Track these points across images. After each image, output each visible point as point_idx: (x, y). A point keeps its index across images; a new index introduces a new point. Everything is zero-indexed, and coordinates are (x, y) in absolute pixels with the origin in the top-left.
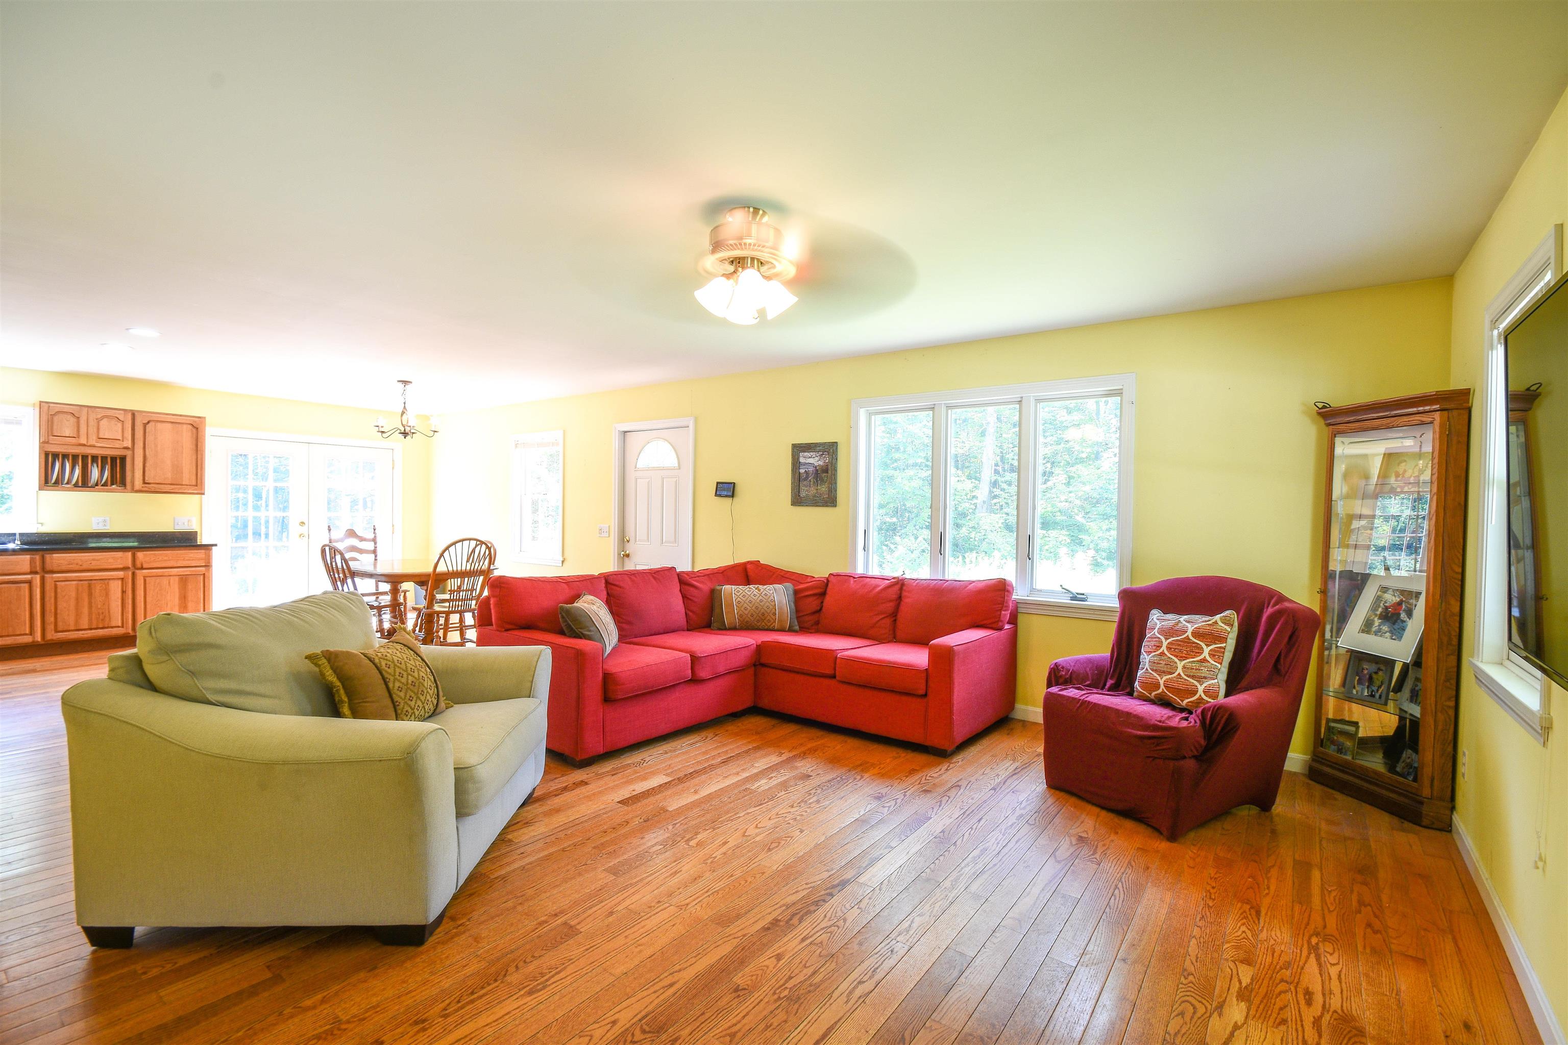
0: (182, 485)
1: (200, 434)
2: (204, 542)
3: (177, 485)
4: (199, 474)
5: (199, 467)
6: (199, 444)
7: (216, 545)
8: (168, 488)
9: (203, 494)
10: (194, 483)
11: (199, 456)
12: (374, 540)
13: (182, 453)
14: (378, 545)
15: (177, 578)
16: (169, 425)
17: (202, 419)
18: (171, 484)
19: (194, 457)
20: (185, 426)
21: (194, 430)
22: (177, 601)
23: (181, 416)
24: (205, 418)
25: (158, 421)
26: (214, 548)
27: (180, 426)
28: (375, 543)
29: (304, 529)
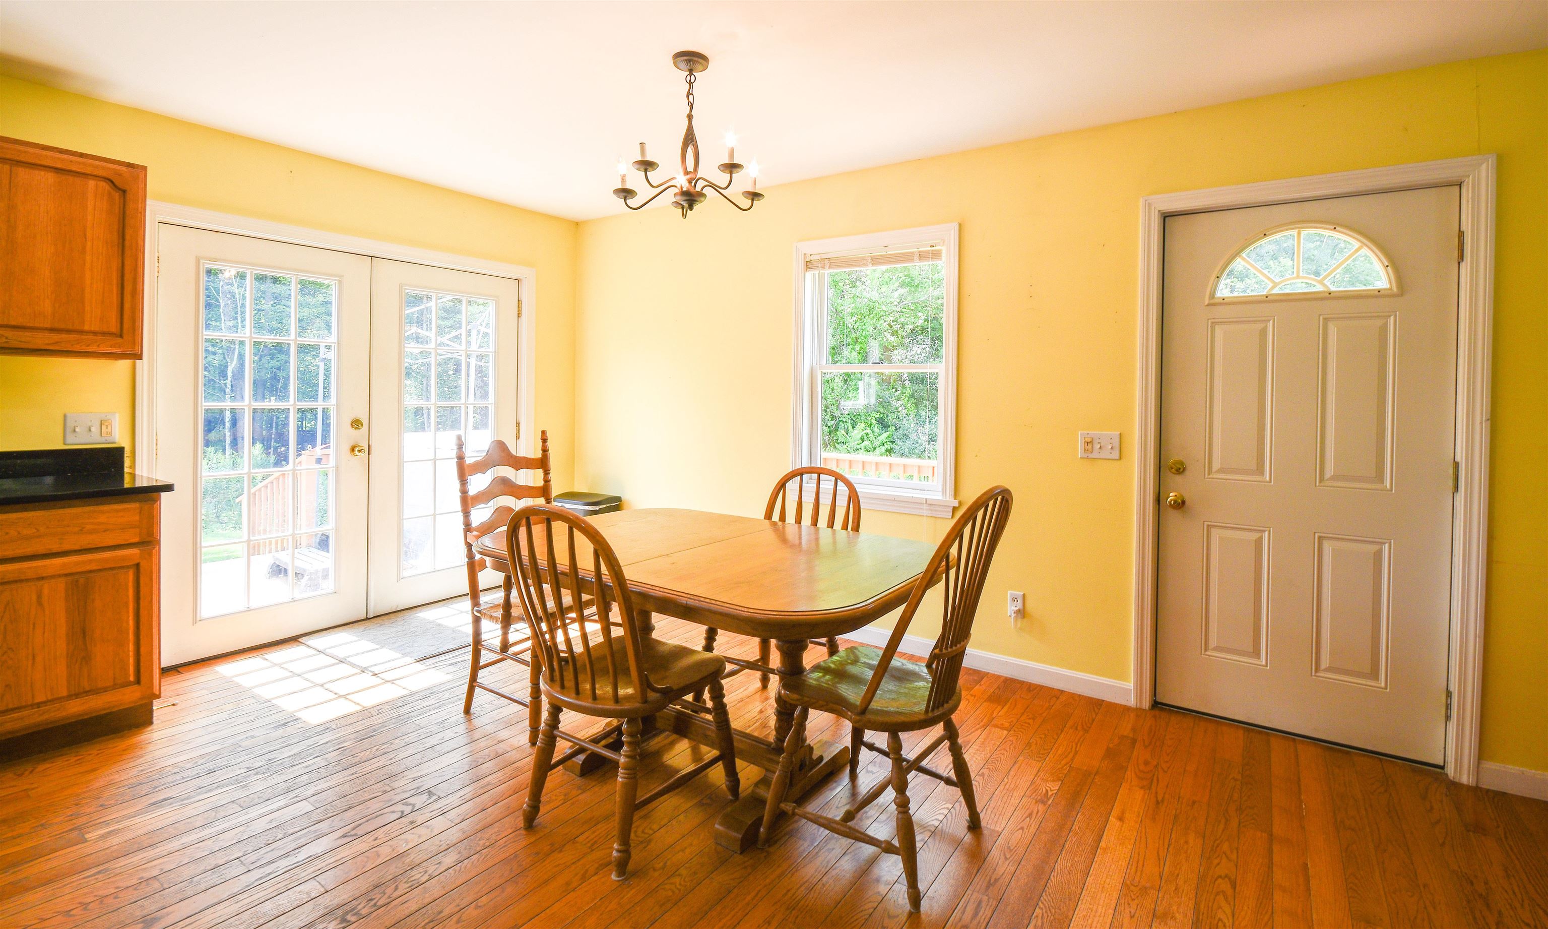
0: (82, 332)
1: (130, 206)
2: (144, 483)
3: (69, 331)
4: (127, 306)
5: (128, 288)
6: (129, 233)
7: (169, 488)
8: (41, 340)
9: (140, 357)
10: (114, 327)
11: (128, 263)
12: (543, 463)
13: (83, 251)
14: (552, 476)
15: (61, 585)
16: (50, 178)
17: (138, 171)
18: (52, 330)
19: (115, 264)
20: (92, 183)
21: (117, 195)
22: (61, 646)
23: (82, 155)
24: (144, 169)
25: (19, 163)
26: (164, 495)
27: (78, 181)
28: (547, 472)
29: (359, 436)
